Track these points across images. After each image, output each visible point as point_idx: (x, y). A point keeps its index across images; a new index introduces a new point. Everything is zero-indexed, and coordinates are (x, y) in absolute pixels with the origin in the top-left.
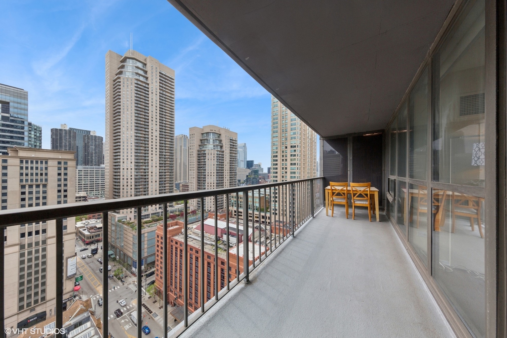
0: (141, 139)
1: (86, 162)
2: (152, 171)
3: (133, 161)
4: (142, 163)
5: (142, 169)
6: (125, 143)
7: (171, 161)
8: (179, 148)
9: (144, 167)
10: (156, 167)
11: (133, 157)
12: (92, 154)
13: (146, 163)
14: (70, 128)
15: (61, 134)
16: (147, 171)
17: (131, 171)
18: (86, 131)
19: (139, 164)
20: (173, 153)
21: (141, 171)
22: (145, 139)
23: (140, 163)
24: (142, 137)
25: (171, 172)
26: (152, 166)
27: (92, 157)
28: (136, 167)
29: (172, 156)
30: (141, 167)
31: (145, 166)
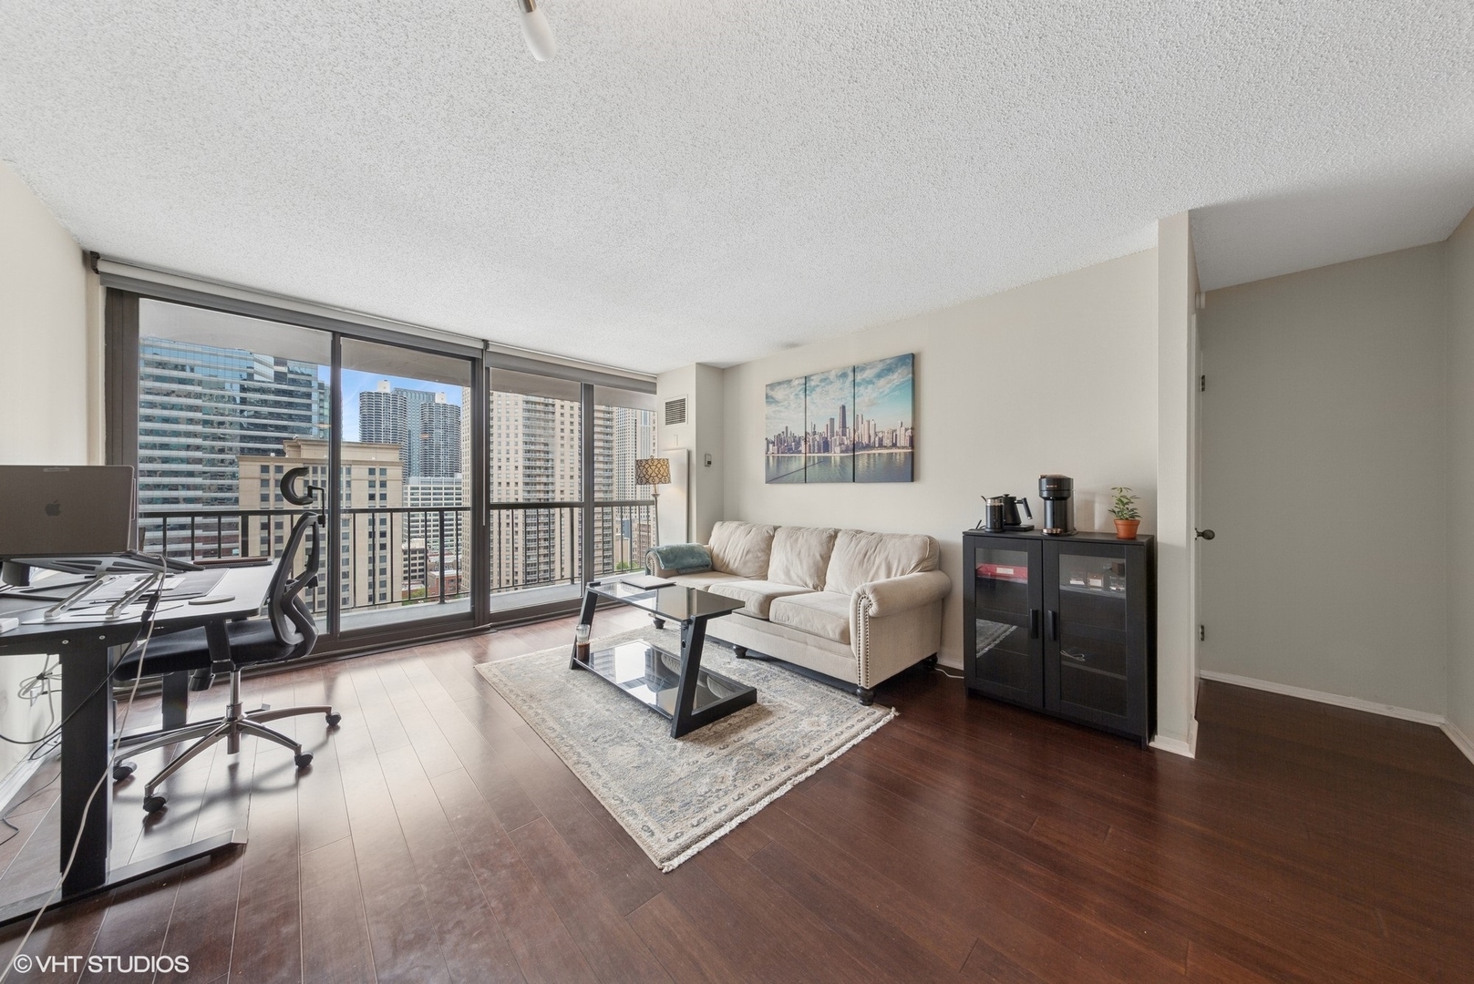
0: (538, 407)
1: (427, 470)
2: (562, 489)
3: (521, 463)
4: (540, 468)
5: (539, 483)
6: (503, 419)
7: (607, 463)
8: (632, 426)
9: (544, 480)
10: (572, 477)
11: (521, 453)
12: (438, 449)
13: (549, 471)
14: (394, 390)
15: (378, 404)
16: (550, 487)
17: (516, 488)
18: (426, 393)
19: (534, 472)
20: (612, 441)
21: (538, 487)
22: (547, 409)
23: (535, 468)
24: (539, 403)
25: (606, 491)
26: (562, 477)
27: (438, 455)
28: (527, 480)
29: (609, 448)
30: (538, 479)
31: (548, 476)
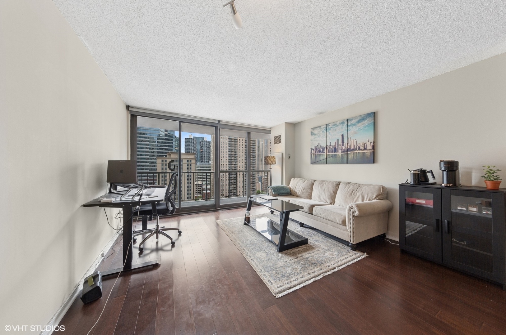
1: (202, 161)
2: (240, 166)
3: (227, 158)
4: (233, 159)
5: (233, 164)
7: (253, 158)
8: (261, 145)
9: (234, 163)
10: (243, 162)
11: (227, 155)
12: (205, 154)
13: (236, 160)
14: (194, 137)
15: (189, 141)
16: (236, 166)
18: (202, 138)
19: (231, 161)
20: (255, 150)
21: (232, 166)
23: (232, 159)
25: (254, 167)
27: (205, 156)
28: (229, 163)
29: (254, 153)
31: (235, 162)
